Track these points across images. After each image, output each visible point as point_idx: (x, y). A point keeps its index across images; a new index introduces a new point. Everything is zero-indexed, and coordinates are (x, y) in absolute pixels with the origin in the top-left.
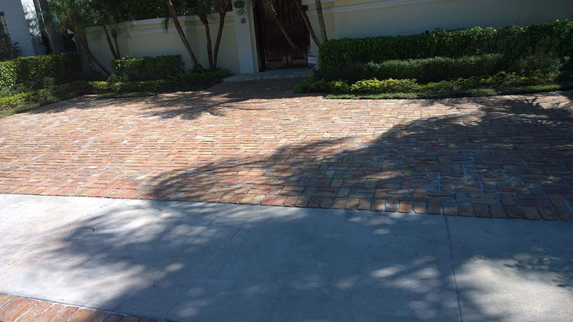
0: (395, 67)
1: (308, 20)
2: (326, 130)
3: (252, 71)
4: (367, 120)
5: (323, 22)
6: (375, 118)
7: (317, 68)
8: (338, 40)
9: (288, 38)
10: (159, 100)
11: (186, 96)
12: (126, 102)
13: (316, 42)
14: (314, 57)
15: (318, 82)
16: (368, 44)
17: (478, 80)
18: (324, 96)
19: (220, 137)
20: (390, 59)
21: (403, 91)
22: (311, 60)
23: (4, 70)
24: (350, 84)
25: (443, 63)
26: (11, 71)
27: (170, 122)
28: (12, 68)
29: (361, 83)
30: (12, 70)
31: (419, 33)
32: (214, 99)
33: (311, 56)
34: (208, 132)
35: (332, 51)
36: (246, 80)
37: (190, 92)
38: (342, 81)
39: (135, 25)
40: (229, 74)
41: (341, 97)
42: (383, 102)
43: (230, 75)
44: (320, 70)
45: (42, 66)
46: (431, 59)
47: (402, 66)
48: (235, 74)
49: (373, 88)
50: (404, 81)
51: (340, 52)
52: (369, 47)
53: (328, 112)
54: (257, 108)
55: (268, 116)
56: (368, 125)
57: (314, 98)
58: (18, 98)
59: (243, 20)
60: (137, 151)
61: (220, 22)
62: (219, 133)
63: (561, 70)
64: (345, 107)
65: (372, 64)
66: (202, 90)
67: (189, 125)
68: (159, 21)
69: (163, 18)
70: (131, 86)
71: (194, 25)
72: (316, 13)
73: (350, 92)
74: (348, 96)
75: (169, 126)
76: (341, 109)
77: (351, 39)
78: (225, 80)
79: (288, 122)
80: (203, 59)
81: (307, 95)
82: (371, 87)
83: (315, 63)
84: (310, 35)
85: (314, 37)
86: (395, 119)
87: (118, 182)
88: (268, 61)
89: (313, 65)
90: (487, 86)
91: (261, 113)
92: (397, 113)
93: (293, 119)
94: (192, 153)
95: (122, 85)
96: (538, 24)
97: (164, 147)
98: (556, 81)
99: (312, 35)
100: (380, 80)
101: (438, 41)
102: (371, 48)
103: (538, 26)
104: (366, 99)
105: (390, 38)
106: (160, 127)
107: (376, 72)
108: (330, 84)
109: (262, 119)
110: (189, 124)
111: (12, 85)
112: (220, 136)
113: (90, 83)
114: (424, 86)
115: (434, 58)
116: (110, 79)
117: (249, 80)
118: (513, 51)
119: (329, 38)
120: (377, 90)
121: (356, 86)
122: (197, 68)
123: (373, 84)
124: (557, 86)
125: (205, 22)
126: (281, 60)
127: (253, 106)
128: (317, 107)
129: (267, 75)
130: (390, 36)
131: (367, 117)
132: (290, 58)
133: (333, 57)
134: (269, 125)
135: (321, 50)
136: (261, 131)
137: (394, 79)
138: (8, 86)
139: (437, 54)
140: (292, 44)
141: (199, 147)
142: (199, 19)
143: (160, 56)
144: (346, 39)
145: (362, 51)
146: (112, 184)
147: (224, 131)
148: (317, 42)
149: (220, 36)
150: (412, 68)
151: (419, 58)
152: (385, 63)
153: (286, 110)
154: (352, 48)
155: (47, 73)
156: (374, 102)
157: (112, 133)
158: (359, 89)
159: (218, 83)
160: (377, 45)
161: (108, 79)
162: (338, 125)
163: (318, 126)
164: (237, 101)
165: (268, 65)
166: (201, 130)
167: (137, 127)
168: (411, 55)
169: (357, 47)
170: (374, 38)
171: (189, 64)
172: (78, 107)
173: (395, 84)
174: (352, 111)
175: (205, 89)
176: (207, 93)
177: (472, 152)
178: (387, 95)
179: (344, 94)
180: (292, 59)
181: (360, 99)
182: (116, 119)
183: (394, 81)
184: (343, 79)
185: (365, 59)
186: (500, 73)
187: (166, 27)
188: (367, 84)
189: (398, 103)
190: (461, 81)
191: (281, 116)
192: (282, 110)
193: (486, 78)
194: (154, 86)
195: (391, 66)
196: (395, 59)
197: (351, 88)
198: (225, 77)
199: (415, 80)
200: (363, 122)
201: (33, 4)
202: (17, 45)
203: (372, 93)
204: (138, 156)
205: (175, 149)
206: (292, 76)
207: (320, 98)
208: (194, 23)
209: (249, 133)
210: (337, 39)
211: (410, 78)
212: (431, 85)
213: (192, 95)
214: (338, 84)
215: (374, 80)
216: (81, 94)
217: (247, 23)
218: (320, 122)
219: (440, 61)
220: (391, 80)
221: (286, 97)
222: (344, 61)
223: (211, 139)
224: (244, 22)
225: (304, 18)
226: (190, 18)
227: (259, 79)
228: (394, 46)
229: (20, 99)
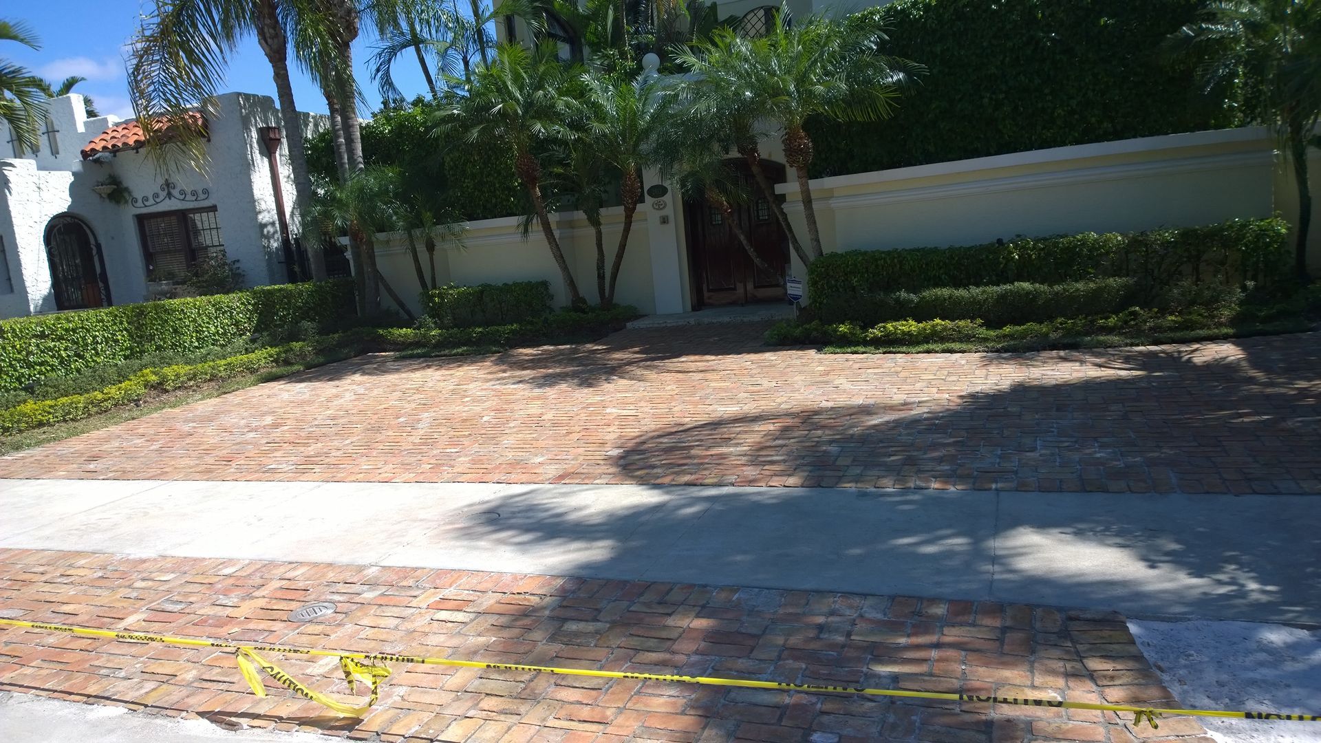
0: (945, 299)
1: (786, 219)
2: (826, 398)
3: (678, 308)
4: (893, 384)
5: (815, 223)
6: (908, 380)
7: (804, 302)
8: (842, 255)
9: (751, 251)
10: (514, 359)
11: (561, 352)
12: (454, 363)
13: (801, 258)
14: (799, 282)
15: (808, 326)
16: (896, 260)
17: (1092, 322)
18: (819, 350)
19: (646, 410)
20: (936, 285)
21: (961, 341)
22: (793, 289)
23: (238, 307)
24: (864, 328)
25: (1028, 293)
26: (248, 310)
27: (551, 392)
28: (249, 304)
29: (884, 327)
30: (250, 307)
31: (985, 243)
32: (618, 355)
33: (793, 281)
34: (623, 404)
35: (831, 273)
36: (669, 325)
37: (568, 346)
38: (850, 324)
39: (467, 230)
40: (635, 315)
41: (849, 350)
42: (924, 358)
43: (637, 316)
44: (810, 305)
45: (297, 301)
46: (1008, 287)
47: (957, 297)
48: (646, 316)
49: (906, 334)
50: (962, 323)
51: (846, 274)
52: (898, 266)
53: (827, 373)
54: (700, 369)
55: (722, 380)
56: (896, 390)
57: (800, 353)
58: (261, 356)
59: (664, 219)
60: (515, 430)
61: (625, 223)
62: (642, 404)
63: (1241, 303)
64: (857, 366)
65: (903, 294)
66: (589, 342)
67: (585, 395)
68: (513, 221)
69: (521, 217)
70: (458, 336)
71: (573, 228)
72: (801, 207)
73: (866, 343)
74: (861, 349)
75: (553, 396)
76: (850, 368)
77: (865, 253)
78: (629, 325)
79: (758, 388)
80: (588, 288)
81: (788, 348)
82: (903, 333)
83: (800, 293)
84: (791, 245)
85: (798, 249)
86: (942, 381)
87: (504, 466)
88: (709, 291)
89: (797, 298)
90: (1109, 330)
91: (709, 376)
92: (946, 373)
93: (766, 384)
94: (608, 430)
95: (440, 335)
96: (1197, 227)
97: (555, 424)
98: (1232, 322)
99: (792, 243)
100: (919, 321)
101: (1019, 256)
102: (900, 268)
103: (1198, 230)
104: (894, 353)
105: (935, 251)
106: (538, 398)
107: (911, 308)
108: (830, 328)
109: (713, 384)
110: (587, 394)
111: (248, 334)
112: (646, 408)
113: (381, 331)
114: (998, 332)
115: (1013, 284)
116: (417, 324)
117: (674, 324)
118: (1156, 271)
119: (826, 250)
120: (913, 338)
121: (876, 332)
122: (578, 304)
123: (905, 329)
124: (1230, 331)
125: (595, 222)
126: (735, 289)
127: (693, 366)
128: (808, 366)
129: (707, 317)
130: (936, 248)
131: (895, 379)
132: (750, 286)
133: (833, 282)
134: (726, 392)
135: (811, 272)
136: (714, 401)
137: (943, 319)
138: (241, 335)
139: (1020, 278)
140: (757, 261)
141: (617, 423)
142: (586, 217)
143: (511, 283)
144: (856, 253)
145: (885, 273)
146: (496, 468)
147: (651, 401)
148: (803, 257)
149: (622, 247)
150: (974, 302)
151: (986, 284)
152: (926, 294)
153: (754, 371)
154: (867, 268)
155: (306, 314)
156: (909, 357)
157: (457, 408)
158: (881, 338)
159: (616, 330)
160: (911, 262)
161: (415, 324)
162: (844, 391)
163: (811, 393)
164: (662, 359)
165: (709, 298)
166: (610, 401)
167: (496, 398)
168: (972, 280)
169: (877, 266)
170: (906, 250)
171: (562, 296)
172: (364, 373)
173: (945, 329)
174: (869, 371)
175: (594, 341)
176: (600, 348)
177: (1057, 423)
178: (931, 347)
179: (855, 346)
180: (755, 287)
181: (884, 353)
182: (452, 387)
183: (943, 323)
184: (852, 320)
185: (891, 285)
186: (1133, 309)
187: (526, 231)
188: (896, 329)
189: (950, 359)
190: (1061, 324)
191: (747, 380)
192: (745, 372)
193: (1107, 318)
194: (500, 336)
195: (937, 298)
196: (944, 286)
197: (867, 336)
198: (629, 320)
199: (979, 321)
200: (887, 386)
201: (272, 193)
202: (237, 265)
203: (905, 345)
204: (520, 436)
205: (576, 427)
206: (756, 318)
207: (812, 353)
208: (571, 225)
209: (695, 404)
210: (839, 252)
211: (973, 319)
212: (1007, 329)
213: (575, 351)
214: (843, 328)
215: (907, 321)
216: (363, 352)
217: (672, 225)
218: (814, 387)
219: (1023, 289)
220: (938, 321)
221: (749, 352)
222: (853, 289)
223: (632, 413)
224: (664, 222)
225: (779, 217)
226: (567, 216)
227: (693, 323)
228: (941, 264)
229: (265, 358)
